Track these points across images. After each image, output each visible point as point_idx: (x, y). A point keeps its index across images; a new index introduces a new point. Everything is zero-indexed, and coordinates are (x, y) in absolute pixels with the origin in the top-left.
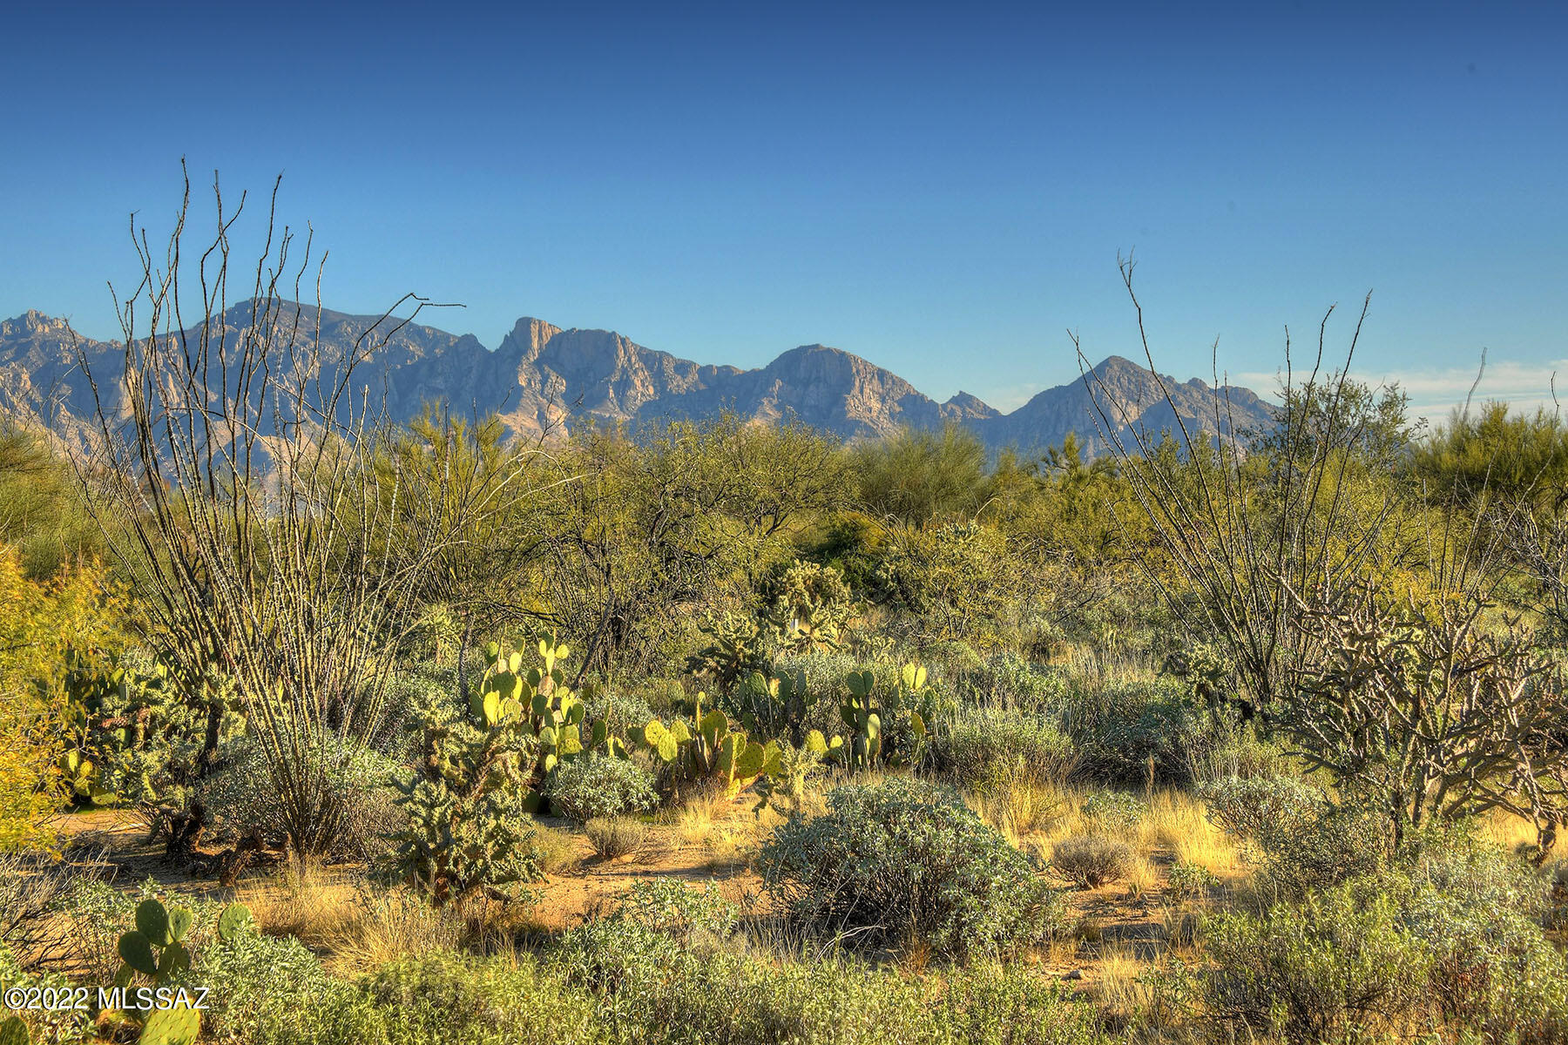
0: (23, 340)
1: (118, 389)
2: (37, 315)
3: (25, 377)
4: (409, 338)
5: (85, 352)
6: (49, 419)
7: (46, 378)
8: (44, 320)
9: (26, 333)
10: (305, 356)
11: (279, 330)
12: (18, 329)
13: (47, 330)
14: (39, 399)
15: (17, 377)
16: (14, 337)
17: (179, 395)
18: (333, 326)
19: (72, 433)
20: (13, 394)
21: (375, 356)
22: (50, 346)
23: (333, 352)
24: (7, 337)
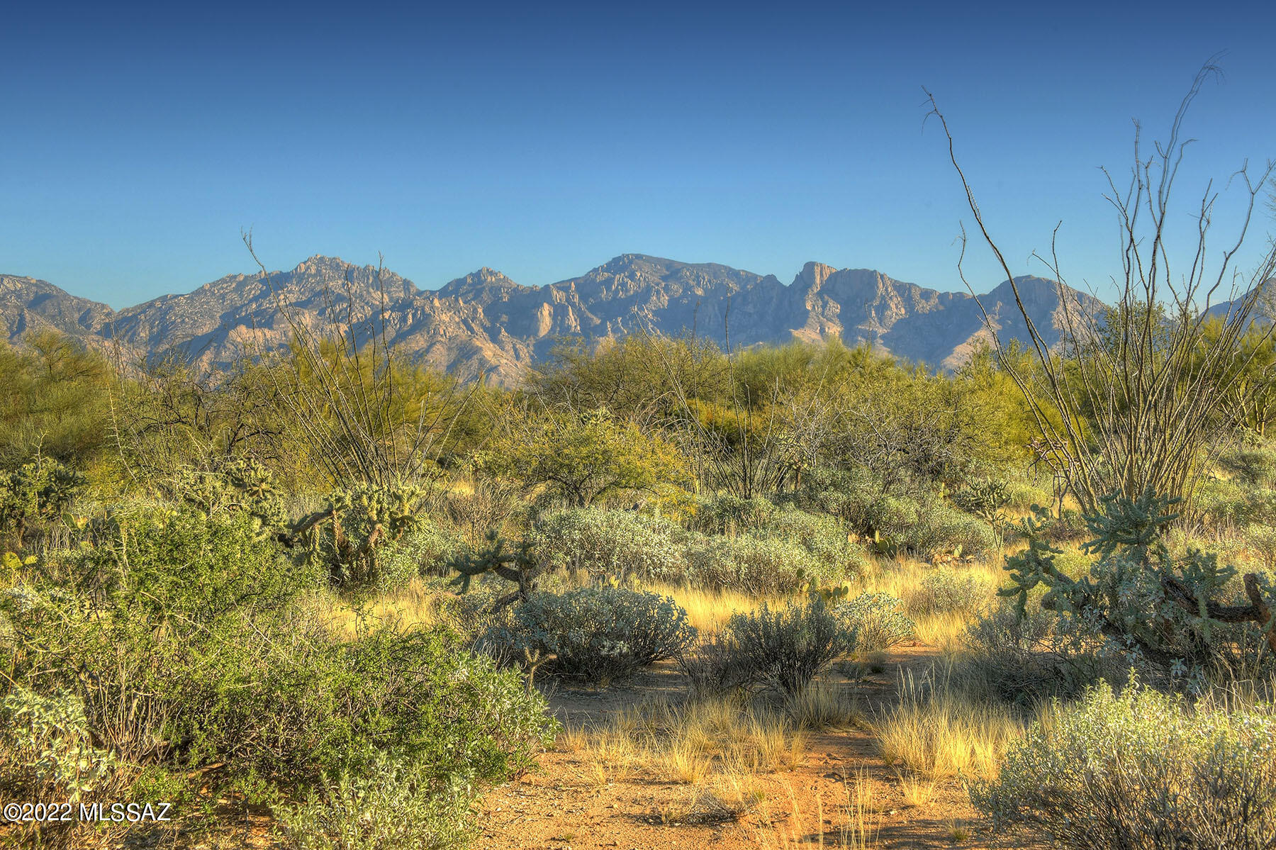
0: (479, 287)
1: (537, 318)
2: (488, 270)
3: (480, 310)
4: (728, 277)
5: (516, 292)
6: (494, 338)
7: (491, 311)
8: (491, 273)
9: (481, 282)
10: (658, 292)
11: (641, 275)
12: (476, 279)
13: (493, 279)
14: (488, 324)
15: (475, 311)
16: (473, 285)
17: (576, 320)
18: (678, 271)
19: (509, 347)
20: (473, 321)
21: (705, 290)
22: (495, 290)
23: (677, 288)
24: (469, 285)
